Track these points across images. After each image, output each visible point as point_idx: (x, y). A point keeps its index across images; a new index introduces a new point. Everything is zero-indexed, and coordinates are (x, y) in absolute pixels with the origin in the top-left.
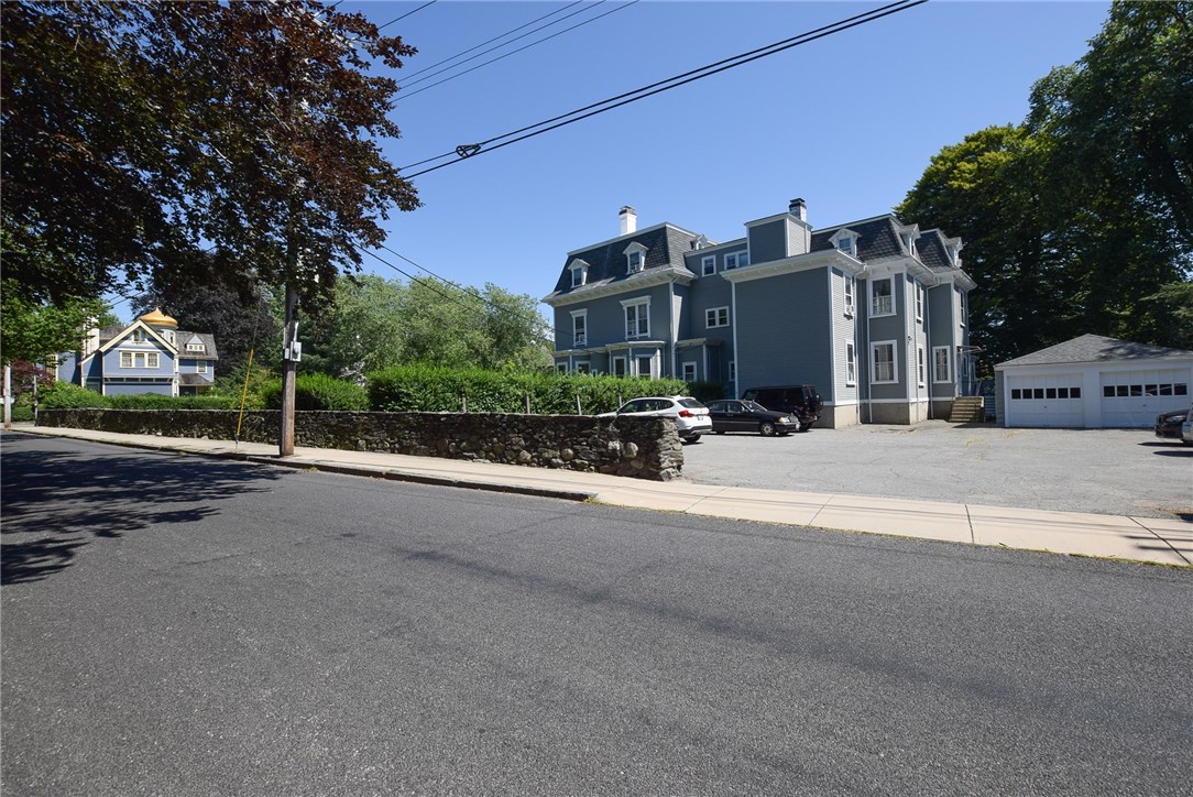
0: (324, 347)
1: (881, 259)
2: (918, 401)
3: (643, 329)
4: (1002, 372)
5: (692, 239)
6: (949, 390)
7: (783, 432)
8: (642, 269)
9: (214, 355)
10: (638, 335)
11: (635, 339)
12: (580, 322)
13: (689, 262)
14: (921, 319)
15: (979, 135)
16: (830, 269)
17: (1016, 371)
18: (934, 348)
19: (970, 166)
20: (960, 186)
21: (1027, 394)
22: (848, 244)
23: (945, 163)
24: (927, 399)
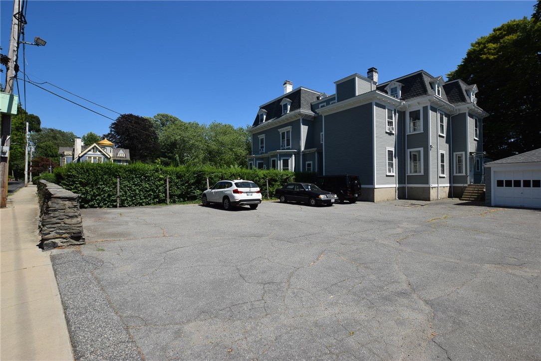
0: (170, 155)
1: (415, 98)
2: (439, 186)
3: (288, 145)
4: (490, 168)
5: (317, 96)
6: (463, 179)
7: (320, 204)
8: (288, 112)
9: (128, 158)
10: (286, 147)
11: (284, 149)
12: (262, 140)
13: (313, 108)
14: (444, 135)
15: (503, 27)
16: (374, 103)
17: (501, 168)
18: (455, 153)
19: (494, 46)
20: (487, 58)
21: (509, 183)
22: (396, 91)
23: (479, 46)
24: (448, 185)
